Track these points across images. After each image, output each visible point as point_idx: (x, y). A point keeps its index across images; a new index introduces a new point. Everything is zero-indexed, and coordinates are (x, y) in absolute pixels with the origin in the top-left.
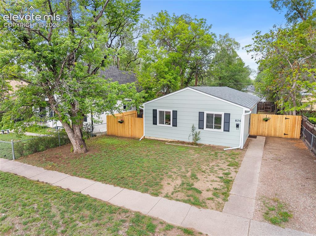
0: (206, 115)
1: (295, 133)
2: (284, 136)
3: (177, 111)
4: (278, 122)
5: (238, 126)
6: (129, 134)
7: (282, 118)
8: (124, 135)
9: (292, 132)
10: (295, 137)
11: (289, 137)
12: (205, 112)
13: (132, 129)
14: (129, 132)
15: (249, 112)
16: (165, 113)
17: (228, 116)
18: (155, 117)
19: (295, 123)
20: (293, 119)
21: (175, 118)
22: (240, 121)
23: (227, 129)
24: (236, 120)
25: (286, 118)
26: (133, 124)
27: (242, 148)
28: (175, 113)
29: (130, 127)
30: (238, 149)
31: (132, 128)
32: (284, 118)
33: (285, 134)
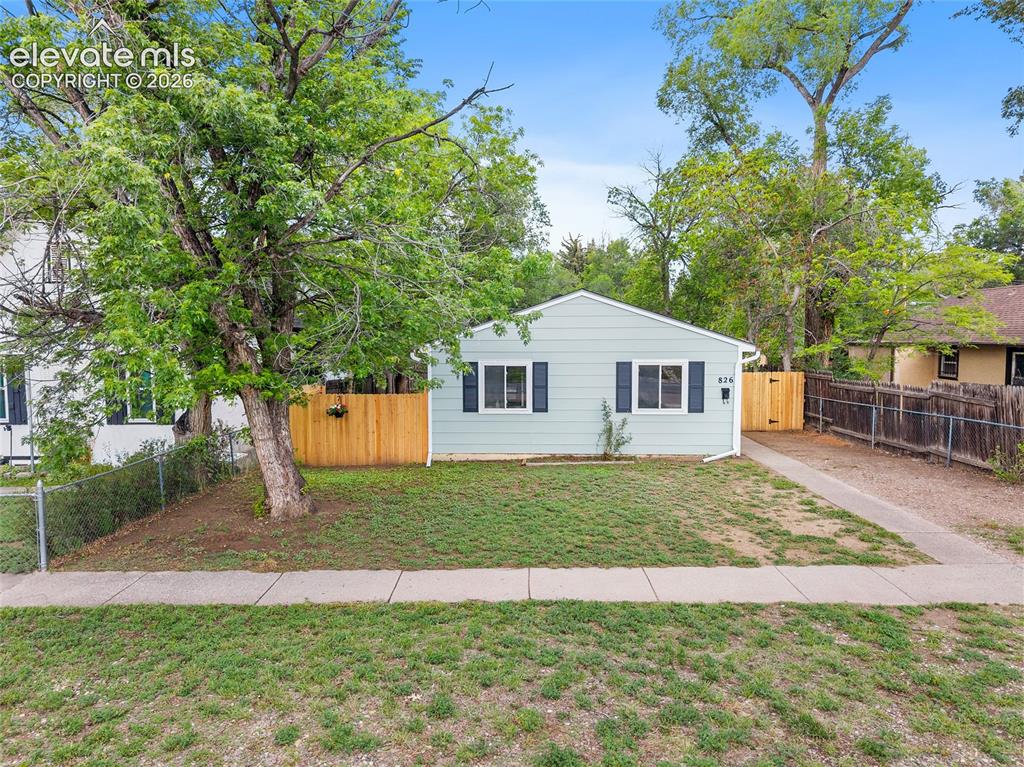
0: (638, 370)
1: (794, 417)
2: (768, 427)
3: (546, 363)
4: (755, 391)
5: (726, 393)
6: (368, 454)
7: (764, 381)
8: (344, 459)
9: (787, 414)
10: (794, 427)
11: (780, 426)
12: (633, 361)
13: (379, 435)
14: (366, 446)
15: (750, 354)
16: (506, 373)
17: (697, 369)
18: (471, 387)
19: (792, 393)
20: (787, 381)
21: (541, 387)
22: (731, 380)
23: (697, 406)
24: (720, 379)
25: (771, 381)
26: (384, 419)
27: (739, 455)
28: (541, 369)
29: (372, 426)
30: (731, 457)
31: (382, 431)
32: (768, 381)
33: (771, 422)
